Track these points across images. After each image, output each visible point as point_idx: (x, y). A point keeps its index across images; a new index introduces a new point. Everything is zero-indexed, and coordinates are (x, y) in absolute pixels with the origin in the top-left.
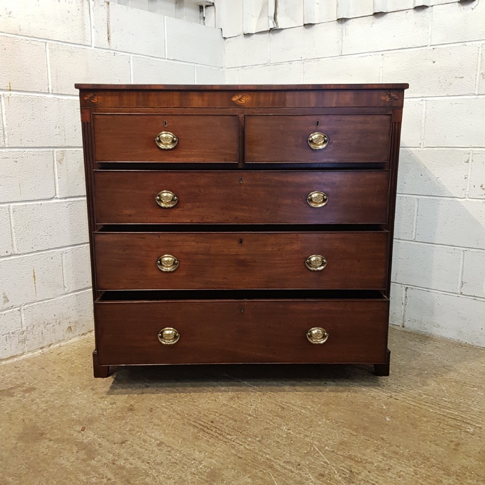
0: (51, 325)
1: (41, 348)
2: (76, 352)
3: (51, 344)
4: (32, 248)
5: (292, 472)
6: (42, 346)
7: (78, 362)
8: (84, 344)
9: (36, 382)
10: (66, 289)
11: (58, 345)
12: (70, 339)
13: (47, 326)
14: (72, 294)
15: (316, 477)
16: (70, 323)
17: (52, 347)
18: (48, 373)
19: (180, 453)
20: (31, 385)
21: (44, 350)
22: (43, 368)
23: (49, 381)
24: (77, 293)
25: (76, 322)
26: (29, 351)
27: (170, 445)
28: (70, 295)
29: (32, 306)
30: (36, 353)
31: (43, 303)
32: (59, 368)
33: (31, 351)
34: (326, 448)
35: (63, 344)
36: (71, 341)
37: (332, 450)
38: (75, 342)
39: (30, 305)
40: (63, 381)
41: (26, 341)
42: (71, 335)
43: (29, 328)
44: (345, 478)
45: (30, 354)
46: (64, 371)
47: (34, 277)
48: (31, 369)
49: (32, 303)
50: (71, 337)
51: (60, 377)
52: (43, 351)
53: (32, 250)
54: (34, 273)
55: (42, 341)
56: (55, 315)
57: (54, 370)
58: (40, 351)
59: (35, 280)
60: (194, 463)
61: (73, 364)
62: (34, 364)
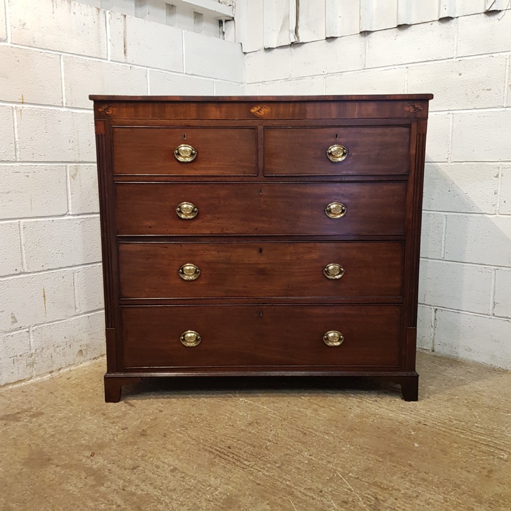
0: (61, 348)
1: (51, 372)
2: (88, 376)
3: (61, 368)
4: (43, 266)
5: (313, 499)
6: (51, 370)
7: (89, 387)
8: (96, 369)
9: (44, 406)
10: (77, 310)
11: (68, 369)
12: (81, 363)
13: (57, 349)
14: (83, 316)
15: (339, 504)
16: (81, 346)
17: (61, 371)
18: (57, 397)
19: (194, 479)
20: (39, 409)
21: (54, 374)
22: (52, 393)
23: (58, 406)
24: (89, 315)
25: (87, 345)
26: (37, 376)
27: (184, 471)
28: (81, 316)
29: (41, 328)
30: (45, 377)
31: (53, 325)
32: (69, 393)
33: (40, 375)
34: (350, 474)
35: (73, 368)
36: (82, 365)
37: (356, 476)
38: (85, 367)
39: (40, 326)
40: (72, 406)
41: (35, 365)
42: (82, 359)
43: (38, 351)
44: (370, 506)
45: (39, 378)
46: (74, 396)
47: (44, 296)
48: (39, 393)
49: (42, 324)
50: (81, 361)
51: (69, 401)
52: (52, 375)
53: (42, 269)
54: (44, 292)
55: (51, 365)
56: (65, 338)
57: (64, 394)
58: (49, 375)
59: (45, 300)
60: (210, 489)
61: (83, 388)
62: (42, 388)
